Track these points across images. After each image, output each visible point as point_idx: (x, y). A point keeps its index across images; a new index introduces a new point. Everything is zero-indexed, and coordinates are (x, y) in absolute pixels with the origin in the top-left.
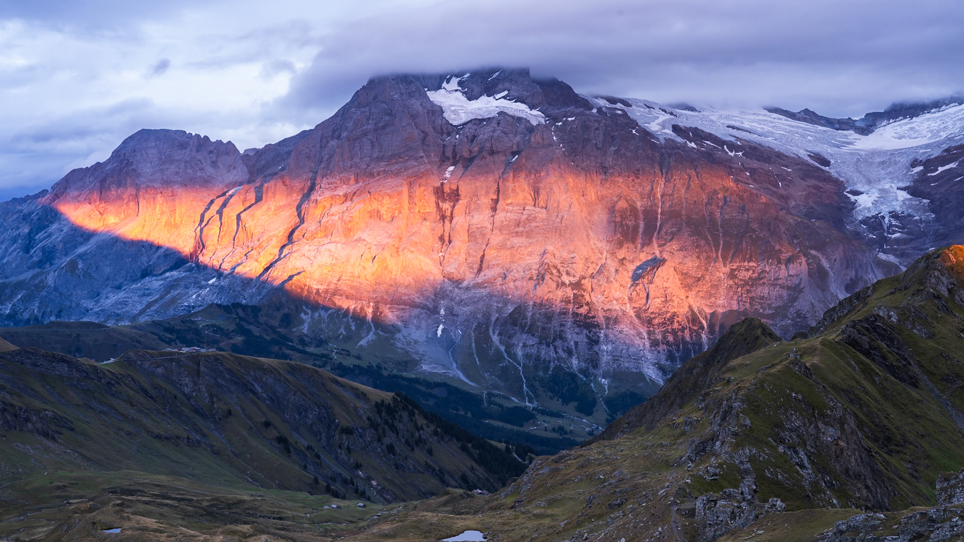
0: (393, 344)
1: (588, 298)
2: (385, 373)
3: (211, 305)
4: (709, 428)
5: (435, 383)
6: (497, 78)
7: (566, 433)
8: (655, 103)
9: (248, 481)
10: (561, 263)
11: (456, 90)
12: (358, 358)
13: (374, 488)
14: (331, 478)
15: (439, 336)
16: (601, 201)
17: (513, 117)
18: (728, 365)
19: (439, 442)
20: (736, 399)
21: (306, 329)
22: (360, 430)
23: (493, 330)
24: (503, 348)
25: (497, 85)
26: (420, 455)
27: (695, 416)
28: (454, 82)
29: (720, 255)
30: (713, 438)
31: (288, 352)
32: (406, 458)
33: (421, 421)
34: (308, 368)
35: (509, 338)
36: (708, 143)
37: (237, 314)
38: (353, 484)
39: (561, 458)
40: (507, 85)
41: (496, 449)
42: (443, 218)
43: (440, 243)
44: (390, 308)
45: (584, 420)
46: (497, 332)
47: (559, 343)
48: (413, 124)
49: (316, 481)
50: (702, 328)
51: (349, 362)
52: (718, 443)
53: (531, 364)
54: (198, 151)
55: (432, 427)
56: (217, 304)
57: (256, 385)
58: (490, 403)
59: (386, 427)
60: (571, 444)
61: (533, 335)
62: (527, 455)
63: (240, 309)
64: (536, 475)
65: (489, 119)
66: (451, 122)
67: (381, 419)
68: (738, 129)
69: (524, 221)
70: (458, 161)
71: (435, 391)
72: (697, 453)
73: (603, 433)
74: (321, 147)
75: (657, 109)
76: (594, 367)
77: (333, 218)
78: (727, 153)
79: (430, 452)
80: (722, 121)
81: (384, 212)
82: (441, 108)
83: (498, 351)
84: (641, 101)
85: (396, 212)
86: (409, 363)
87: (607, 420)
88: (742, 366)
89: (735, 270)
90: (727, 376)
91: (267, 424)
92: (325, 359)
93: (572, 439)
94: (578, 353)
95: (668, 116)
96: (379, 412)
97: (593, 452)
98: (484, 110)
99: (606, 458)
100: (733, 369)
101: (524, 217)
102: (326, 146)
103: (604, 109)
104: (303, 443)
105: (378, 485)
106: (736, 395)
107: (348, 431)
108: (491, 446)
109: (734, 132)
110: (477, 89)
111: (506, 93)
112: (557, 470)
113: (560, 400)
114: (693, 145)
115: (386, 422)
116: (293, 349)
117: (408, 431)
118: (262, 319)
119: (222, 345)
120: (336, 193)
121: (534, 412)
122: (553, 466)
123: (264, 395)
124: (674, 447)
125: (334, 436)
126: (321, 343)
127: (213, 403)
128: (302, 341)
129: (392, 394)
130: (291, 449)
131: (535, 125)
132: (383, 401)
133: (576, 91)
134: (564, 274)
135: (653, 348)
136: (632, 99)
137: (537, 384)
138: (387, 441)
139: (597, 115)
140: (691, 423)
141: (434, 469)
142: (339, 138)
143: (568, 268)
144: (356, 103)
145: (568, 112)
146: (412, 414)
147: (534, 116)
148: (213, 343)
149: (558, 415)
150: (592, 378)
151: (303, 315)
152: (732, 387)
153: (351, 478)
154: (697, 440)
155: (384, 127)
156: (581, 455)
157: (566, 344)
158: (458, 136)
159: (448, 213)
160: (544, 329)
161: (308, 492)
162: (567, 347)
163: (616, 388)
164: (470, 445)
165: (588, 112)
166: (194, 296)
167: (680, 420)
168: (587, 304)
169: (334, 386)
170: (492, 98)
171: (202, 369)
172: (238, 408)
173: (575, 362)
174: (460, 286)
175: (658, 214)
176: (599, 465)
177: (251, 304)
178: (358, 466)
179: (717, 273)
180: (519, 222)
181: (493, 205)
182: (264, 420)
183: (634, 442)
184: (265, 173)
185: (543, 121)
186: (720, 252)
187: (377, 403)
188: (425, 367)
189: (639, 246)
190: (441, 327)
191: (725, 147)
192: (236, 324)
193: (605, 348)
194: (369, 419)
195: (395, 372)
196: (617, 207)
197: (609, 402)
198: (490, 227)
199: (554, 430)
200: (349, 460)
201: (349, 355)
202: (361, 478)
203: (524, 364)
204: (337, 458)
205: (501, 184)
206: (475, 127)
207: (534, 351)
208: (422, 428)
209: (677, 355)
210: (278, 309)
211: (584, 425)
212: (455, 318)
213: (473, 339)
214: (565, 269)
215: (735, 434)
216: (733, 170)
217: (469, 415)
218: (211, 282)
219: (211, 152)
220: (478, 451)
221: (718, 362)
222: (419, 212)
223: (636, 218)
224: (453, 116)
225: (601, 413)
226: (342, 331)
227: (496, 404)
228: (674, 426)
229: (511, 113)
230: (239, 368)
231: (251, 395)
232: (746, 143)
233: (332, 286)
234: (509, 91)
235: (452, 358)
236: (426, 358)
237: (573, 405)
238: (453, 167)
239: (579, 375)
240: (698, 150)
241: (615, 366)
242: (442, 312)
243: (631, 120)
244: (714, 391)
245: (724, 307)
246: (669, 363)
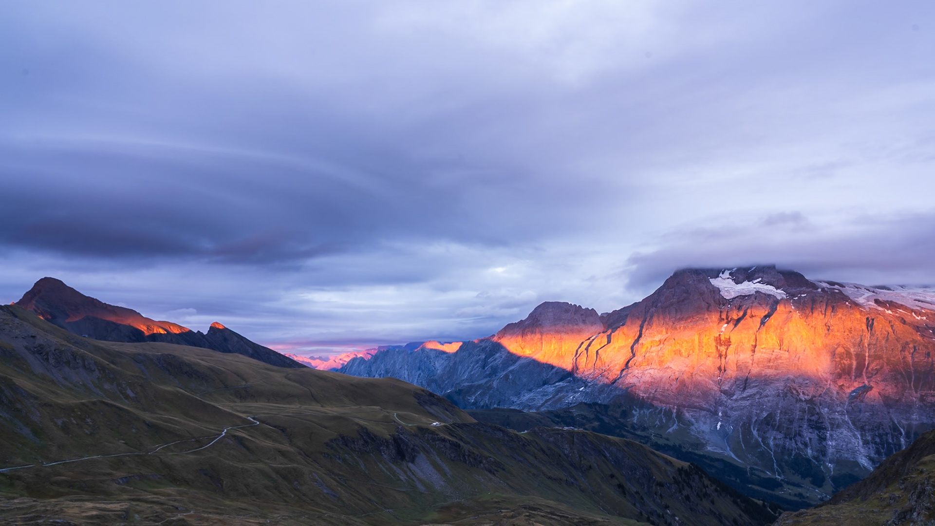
0: (689, 433)
1: (817, 410)
2: (684, 450)
3: (581, 403)
4: (908, 503)
5: (716, 459)
6: (754, 271)
7: (804, 498)
8: (862, 285)
9: (601, 509)
10: (799, 387)
11: (728, 278)
12: (667, 439)
13: (677, 522)
14: (650, 513)
15: (718, 429)
16: (825, 347)
17: (765, 294)
18: (921, 461)
19: (719, 497)
20: (928, 484)
21: (636, 420)
22: (668, 485)
23: (754, 427)
24: (760, 440)
25: (754, 274)
26: (706, 503)
27: (897, 494)
28: (727, 274)
29: (912, 385)
30: (912, 510)
31: (625, 433)
32: (697, 505)
33: (707, 482)
34: (637, 444)
35: (764, 433)
36: (901, 310)
37: (596, 409)
38: (664, 518)
39: (802, 514)
40: (761, 274)
41: (756, 504)
42: (720, 356)
43: (718, 371)
44: (687, 410)
45: (817, 490)
46: (756, 429)
47: (798, 438)
48: (701, 298)
49: (641, 513)
50: (901, 434)
51: (661, 442)
52: (915, 514)
53: (779, 451)
54: (575, 314)
55: (714, 487)
56: (584, 403)
57: (606, 451)
58: (752, 474)
59: (685, 484)
60: (808, 506)
61: (780, 432)
62: (777, 510)
63: (597, 406)
64: (784, 524)
65: (749, 295)
66: (725, 297)
67: (681, 479)
68: (922, 302)
69: (773, 359)
70: (730, 321)
71: (716, 464)
72: (900, 519)
73: (830, 500)
74: (645, 312)
75: (863, 289)
76: (823, 456)
77: (652, 354)
78: (915, 317)
79: (713, 502)
80: (910, 297)
81: (684, 351)
82: (718, 289)
83: (757, 440)
84: (851, 284)
85: (691, 351)
86: (699, 445)
87: (833, 492)
88: (930, 461)
89: (924, 396)
90: (921, 468)
91: (612, 476)
92: (647, 439)
93: (808, 502)
94: (811, 446)
95: (871, 294)
96: (680, 474)
97: (823, 512)
98: (746, 290)
99: (833, 517)
100: (924, 463)
101: (773, 357)
102: (648, 311)
103: (826, 289)
104: (633, 489)
105: (680, 520)
106: (928, 481)
107: (661, 485)
108: (753, 502)
109: (920, 304)
110: (741, 277)
111: (760, 279)
112: (798, 522)
113: (800, 476)
114: (890, 312)
115: (685, 481)
116: (628, 432)
117: (698, 488)
118: (610, 413)
119: (586, 427)
120: (654, 339)
121: (782, 482)
122: (796, 519)
123: (610, 458)
124: (882, 514)
125: (652, 487)
126: (644, 429)
127: (581, 461)
128: (633, 427)
129: (689, 463)
130: (626, 492)
131: (779, 299)
132: (682, 468)
133: (807, 278)
134: (801, 394)
135: (865, 446)
136: (845, 283)
137: (783, 464)
138: (685, 493)
139: (822, 292)
140: (894, 498)
141: (715, 514)
142: (656, 307)
143: (803, 390)
144: (666, 286)
145: (802, 291)
146: (701, 477)
147: (779, 293)
148: (582, 425)
149: (798, 485)
150: (822, 463)
151: (634, 412)
152: (924, 475)
153: (663, 514)
154: (899, 510)
155: (683, 301)
156: (815, 514)
157: (803, 439)
158: (729, 306)
159: (724, 353)
160: (788, 428)
161: (636, 520)
162: (805, 442)
163: (839, 470)
164: (739, 500)
165: (815, 291)
166: (571, 397)
167: (886, 496)
168: (818, 414)
169: (652, 456)
170: (751, 282)
171: (575, 440)
172: (596, 465)
173: (809, 451)
174: (732, 398)
175: (866, 356)
176: (828, 521)
177: (603, 404)
178: (667, 507)
179: (911, 397)
180: (770, 360)
181: (753, 349)
182: (610, 473)
183: (852, 508)
184: (613, 327)
185: (785, 296)
186: (912, 383)
187: (679, 469)
188: (709, 448)
189: (853, 377)
190: (720, 423)
191: (913, 313)
192: (595, 415)
193: (831, 443)
194: (674, 478)
195: (690, 450)
196: (837, 352)
197: (834, 479)
198: (751, 362)
199: (795, 495)
200: (662, 502)
201: (661, 438)
202: (669, 515)
203: (774, 451)
204: (654, 501)
205: (757, 336)
206: (741, 300)
207: (781, 442)
208: (707, 487)
209: (882, 451)
210: (619, 407)
211: (816, 494)
212: (729, 418)
213: (740, 432)
214: (802, 391)
215: (928, 509)
216: (920, 329)
217: (738, 480)
218: (581, 389)
219: (582, 315)
220: (744, 505)
221: (914, 458)
222: (705, 351)
223: (851, 358)
224: (726, 294)
225: (829, 486)
226: (657, 422)
227: (756, 475)
228: (882, 499)
229: (764, 292)
230: (596, 441)
231: (604, 458)
232: (928, 311)
233: (651, 395)
234: (762, 278)
235: (726, 444)
236: (710, 442)
237: (808, 479)
238: (727, 325)
239: (812, 460)
240: (893, 316)
241: (838, 455)
242: (720, 414)
243: (845, 296)
244: (911, 477)
245: (916, 420)
246: (877, 456)
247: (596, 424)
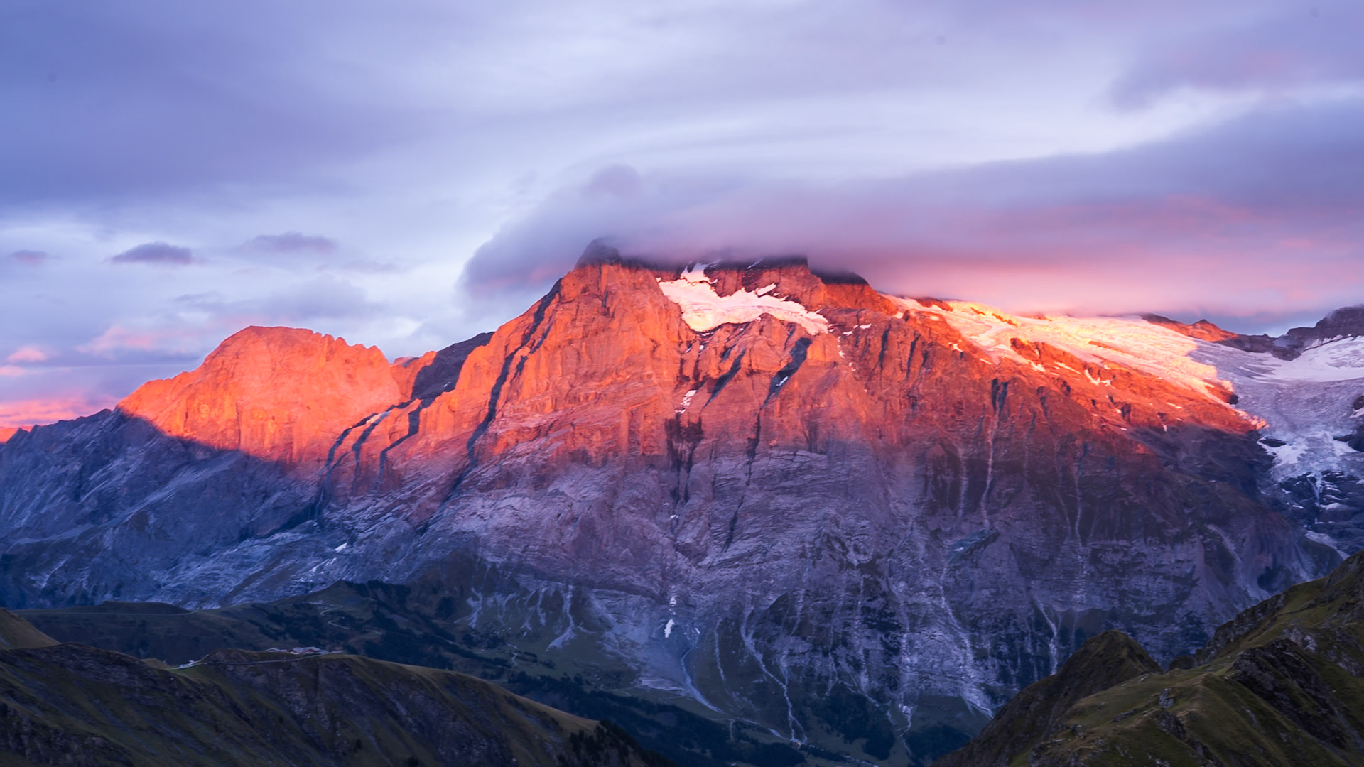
0: (600, 647)
1: (884, 586)
2: (588, 689)
3: (338, 584)
5: (659, 706)
8: (986, 306)
10: (847, 534)
11: (702, 282)
12: (549, 665)
15: (667, 636)
16: (905, 445)
17: (782, 322)
21: (474, 621)
23: (746, 629)
24: (759, 657)
25: (761, 274)
28: (700, 269)
29: (1077, 528)
31: (447, 654)
34: (474, 682)
35: (769, 641)
36: (1062, 365)
37: (376, 597)
40: (775, 276)
42: (678, 464)
43: (672, 500)
44: (597, 593)
46: (752, 632)
47: (841, 651)
48: (639, 329)
50: (1050, 634)
51: (534, 671)
53: (800, 682)
54: (326, 357)
56: (346, 582)
57: (398, 704)
58: (740, 737)
61: (804, 639)
63: (380, 590)
65: (748, 323)
66: (693, 327)
68: (1106, 347)
69: (796, 471)
70: (703, 383)
71: (660, 718)
74: (506, 358)
75: (989, 315)
76: (891, 688)
77: (519, 460)
78: (1089, 381)
80: (1084, 335)
81: (594, 453)
82: (680, 306)
83: (752, 659)
84: (966, 303)
85: (611, 452)
86: (622, 674)
89: (1099, 551)
91: (413, 763)
92: (500, 666)
94: (868, 667)
95: (1005, 326)
96: (576, 749)
98: (742, 310)
100: (1080, 713)
101: (795, 466)
102: (511, 354)
103: (912, 313)
110: (731, 281)
111: (773, 286)
113: (842, 736)
114: (1040, 368)
118: (411, 606)
119: (351, 641)
120: (524, 424)
121: (803, 752)
123: (410, 720)
126: (495, 642)
127: (335, 730)
128: (468, 639)
129: (596, 723)
131: (813, 334)
132: (582, 733)
134: (851, 550)
135: (978, 662)
136: (953, 300)
137: (808, 711)
139: (903, 321)
143: (857, 542)
145: (861, 316)
146: (623, 753)
147: (813, 321)
148: (339, 638)
149: (837, 757)
150: (889, 704)
151: (470, 601)
155: (596, 333)
157: (851, 653)
158: (702, 347)
159: (685, 458)
160: (820, 629)
162: (855, 659)
163: (923, 719)
165: (889, 318)
166: (314, 569)
168: (884, 595)
169: (511, 710)
170: (752, 293)
171: (322, 679)
172: (372, 739)
173: (864, 679)
174: (699, 564)
175: (988, 466)
177: (395, 583)
179: (1073, 555)
180: (788, 473)
181: (751, 446)
182: (407, 756)
184: (424, 393)
185: (824, 328)
186: (1077, 524)
187: (573, 735)
188: (645, 682)
189: (961, 512)
190: (671, 623)
191: (1086, 372)
192: (373, 612)
193: (909, 660)
194: (561, 758)
195: (602, 688)
196: (929, 455)
197: (913, 740)
198: (745, 478)
201: (535, 661)
203: (790, 681)
205: (763, 416)
206: (729, 334)
207: (804, 662)
209: (1013, 673)
210: (435, 591)
212: (691, 611)
213: (717, 641)
214: (853, 543)
216: (1097, 406)
217: (708, 754)
218: (339, 549)
219: (347, 361)
222: (644, 453)
223: (957, 471)
224: (696, 319)
225: (901, 755)
226: (527, 625)
227: (747, 739)
229: (779, 317)
230: (375, 680)
231: (391, 720)
232: (1117, 368)
233: (514, 560)
234: (777, 284)
235: (684, 670)
236: (648, 668)
237: (860, 742)
238: (695, 391)
239: (870, 699)
240: (1047, 376)
241: (922, 687)
242: (673, 601)
243: (952, 329)
245: (1081, 604)
246: (1001, 684)
247: (376, 634)
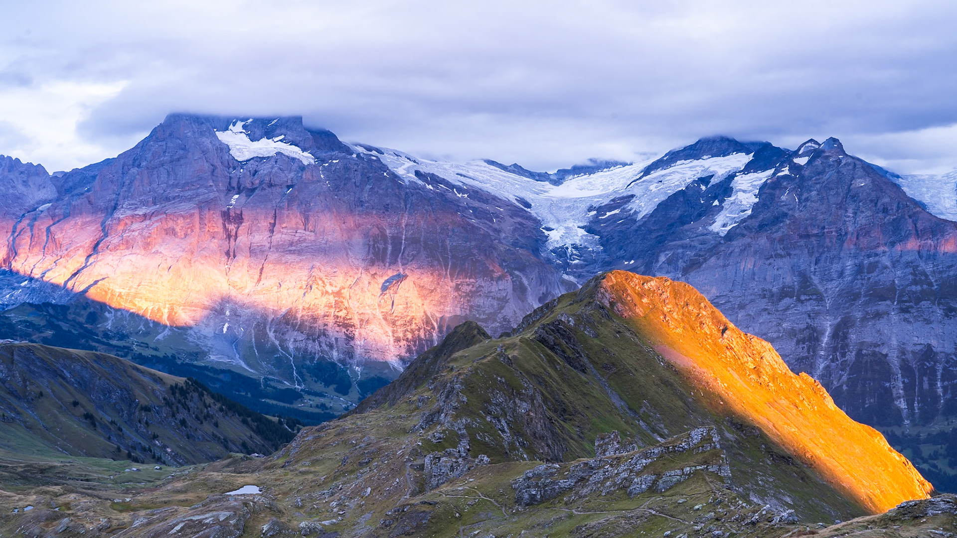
0: (186, 339)
1: (346, 304)
2: (179, 362)
3: (24, 304)
4: (436, 404)
5: (221, 370)
6: (275, 125)
7: (327, 409)
8: (402, 153)
9: (58, 450)
10: (326, 276)
11: (241, 132)
12: (156, 349)
13: (169, 454)
14: (132, 447)
15: (224, 332)
16: (358, 228)
17: (288, 157)
18: (452, 357)
19: (224, 417)
20: (457, 382)
21: (110, 325)
22: (157, 408)
23: (270, 328)
24: (277, 343)
25: (275, 130)
26: (208, 427)
27: (426, 395)
28: (240, 125)
29: (448, 273)
30: (439, 412)
31: (94, 344)
32: (196, 430)
33: (209, 400)
34: (112, 358)
35: (283, 334)
36: (442, 186)
37: (48, 312)
38: (151, 451)
39: (323, 428)
40: (284, 131)
41: (270, 422)
42: (229, 237)
43: (226, 257)
44: (183, 309)
45: (341, 399)
46: (273, 330)
47: (322, 339)
48: (204, 158)
49: (119, 449)
50: (433, 328)
51: (147, 353)
52: (443, 415)
53: (300, 356)
54: (9, 171)
55: (219, 405)
56: (28, 303)
57: (65, 371)
58: (267, 385)
59: (180, 405)
60: (330, 417)
61: (302, 333)
62: (295, 426)
63: (50, 307)
64: (303, 441)
65: (268, 157)
66: (236, 158)
67: (175, 399)
68: (465, 176)
69: (296, 242)
70: (243, 191)
71: (221, 376)
72: (427, 423)
73: (356, 408)
74: (123, 173)
75: (403, 157)
76: (350, 358)
77: (133, 233)
78: (456, 194)
79: (216, 425)
80: (453, 170)
81: (179, 231)
82: (228, 146)
83: (273, 345)
84: (391, 150)
85: (189, 230)
86: (198, 354)
87: (359, 399)
88: (462, 357)
89: (459, 285)
90: (451, 364)
91: (75, 404)
92: (127, 351)
93: (331, 413)
94: (337, 347)
95: (412, 163)
96: (174, 394)
97: (348, 423)
98: (265, 150)
99: (358, 428)
100: (455, 360)
101: (297, 238)
102: (127, 173)
103: (362, 155)
104: (107, 419)
105: (172, 451)
106: (458, 378)
107: (147, 409)
108: (267, 419)
109: (462, 179)
110: (258, 133)
111: (283, 137)
112: (319, 437)
113: (323, 383)
114: (430, 187)
115: (179, 402)
116: (98, 341)
117: (197, 408)
118: (70, 317)
119: (34, 337)
120: (136, 213)
121: (302, 392)
122: (316, 435)
123: (72, 380)
124: (410, 418)
125: (134, 413)
126: (123, 337)
127: (26, 386)
128: (106, 335)
129: (185, 379)
130: (97, 424)
131: (306, 164)
132: (176, 385)
133: (340, 139)
134: (328, 284)
135: (396, 344)
136: (384, 149)
137: (304, 371)
138: (180, 416)
139: (357, 159)
140: (423, 400)
141: (219, 438)
142: (139, 166)
143: (331, 280)
144: (154, 137)
145: (333, 156)
146: (201, 395)
147: (306, 157)
148: (24, 336)
149: (321, 395)
150: (348, 366)
151: (107, 314)
152: (454, 373)
153: (149, 446)
154: (427, 413)
155: (179, 160)
156: (338, 426)
157: (328, 340)
158: (242, 170)
159: (233, 233)
160: (311, 327)
161: (112, 458)
162: (330, 343)
163: (367, 374)
164: (249, 419)
165: (349, 157)
166: (8, 296)
167: (415, 398)
168: (346, 308)
169: (134, 372)
170: (271, 140)
171: (16, 357)
172: (49, 391)
173: (335, 354)
174: (243, 292)
175: (402, 240)
176: (353, 433)
177: (60, 304)
178: (155, 437)
179: (446, 287)
180: (292, 243)
181: (271, 228)
182: (72, 400)
183: (379, 415)
184: (73, 193)
185: (313, 162)
186: (449, 270)
187: (171, 386)
188: (212, 357)
189: (387, 264)
190: (227, 325)
191: (455, 190)
192: (47, 320)
193: (359, 343)
194: (165, 399)
195: (187, 361)
196: (371, 233)
197: (361, 384)
198: (268, 245)
199: (317, 406)
200: (148, 432)
201: (147, 347)
202: (158, 446)
203: (294, 355)
204: (137, 431)
205: (277, 212)
206: (257, 163)
207: (302, 345)
208: (210, 406)
209: (414, 349)
210: (85, 308)
211: (340, 402)
212: (238, 318)
213: (253, 335)
214: (329, 281)
215: (456, 408)
216: (460, 208)
217: (249, 395)
218: (23, 284)
219: (22, 173)
220: (256, 424)
221: (445, 354)
222: (209, 231)
223: (386, 242)
224: (238, 154)
225: (355, 393)
226: (142, 327)
227: (271, 387)
228: (410, 403)
229: (286, 154)
230: (50, 357)
231: (61, 380)
232: (470, 188)
233: (133, 290)
234: (285, 135)
235: (235, 350)
236: (214, 350)
237: (332, 387)
238: (238, 196)
239: (338, 364)
240: (434, 192)
241: (367, 357)
242: (228, 313)
243: (383, 165)
244: (441, 376)
245: (450, 312)
246: (408, 355)
247: (49, 333)
